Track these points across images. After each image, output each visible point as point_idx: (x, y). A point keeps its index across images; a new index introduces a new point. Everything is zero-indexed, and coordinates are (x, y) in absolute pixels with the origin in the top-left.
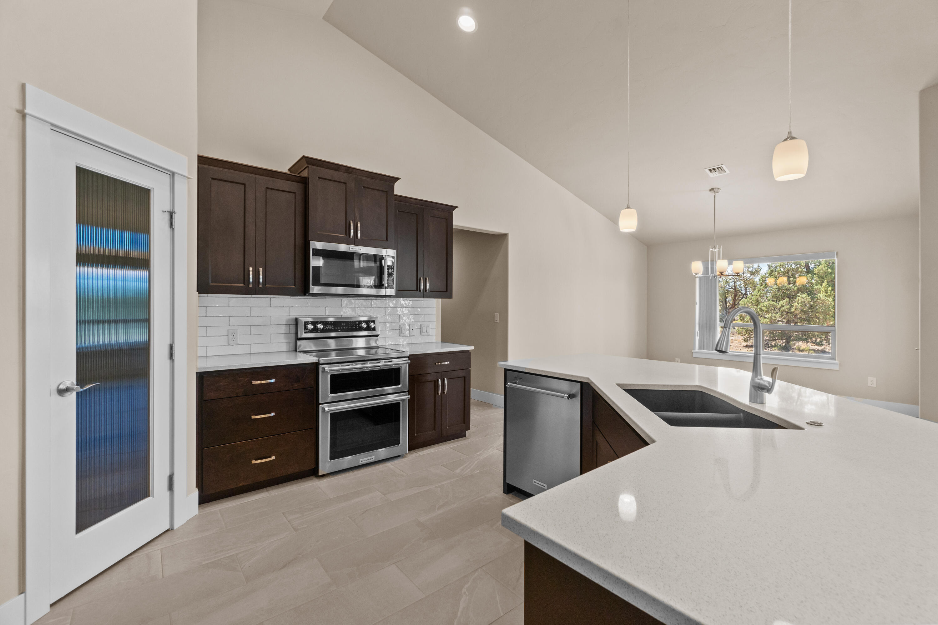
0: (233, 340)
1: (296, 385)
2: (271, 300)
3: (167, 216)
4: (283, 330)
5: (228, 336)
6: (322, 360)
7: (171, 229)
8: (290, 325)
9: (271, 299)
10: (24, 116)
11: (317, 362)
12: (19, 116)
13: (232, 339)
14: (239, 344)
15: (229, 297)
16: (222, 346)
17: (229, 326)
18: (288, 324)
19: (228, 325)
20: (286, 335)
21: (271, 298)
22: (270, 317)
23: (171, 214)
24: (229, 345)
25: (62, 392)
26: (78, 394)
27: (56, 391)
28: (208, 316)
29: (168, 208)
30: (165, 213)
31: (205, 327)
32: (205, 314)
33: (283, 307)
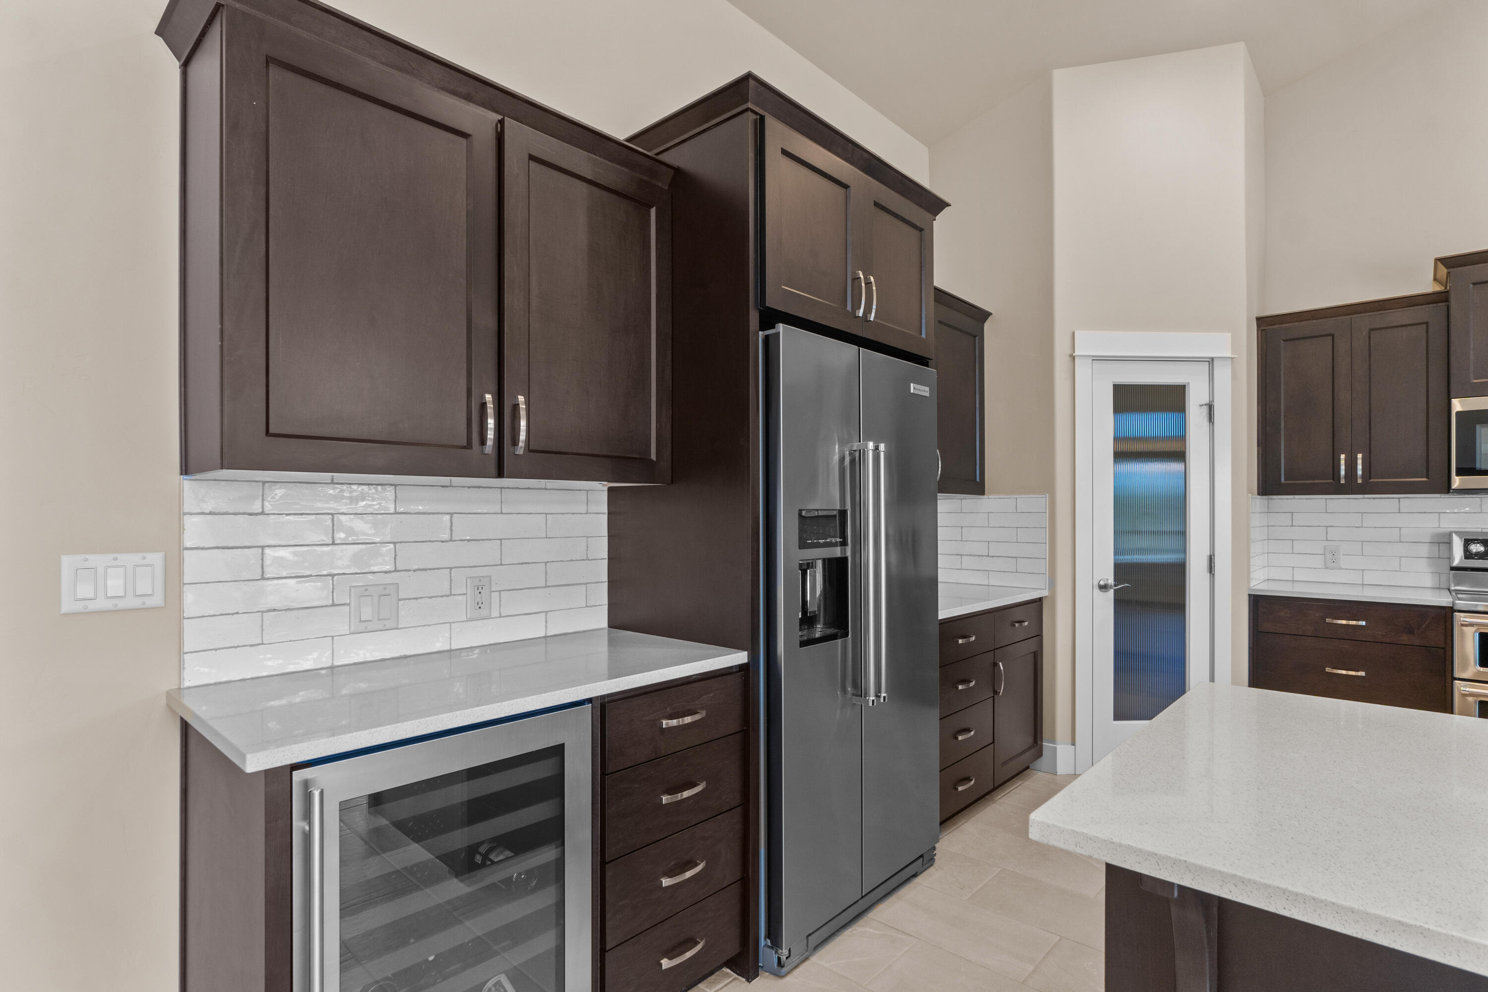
0: (1332, 561)
1: (1405, 638)
2: (1399, 501)
3: (1205, 410)
4: (1424, 550)
5: (1324, 554)
6: (1460, 604)
7: (1211, 423)
8: (1439, 543)
9: (1401, 499)
10: (1073, 358)
11: (1452, 606)
12: (1068, 358)
13: (1331, 559)
14: (1344, 568)
15: (1326, 499)
16: (1315, 568)
17: (1327, 540)
18: (1437, 543)
19: (1325, 539)
20: (1430, 560)
21: (1399, 498)
22: (1399, 529)
23: (1210, 407)
24: (1327, 568)
25: (1104, 588)
26: (1115, 590)
27: (1098, 587)
28: (1295, 526)
29: (1206, 401)
30: (1202, 407)
31: (1291, 540)
32: (1291, 522)
33: (1425, 513)
